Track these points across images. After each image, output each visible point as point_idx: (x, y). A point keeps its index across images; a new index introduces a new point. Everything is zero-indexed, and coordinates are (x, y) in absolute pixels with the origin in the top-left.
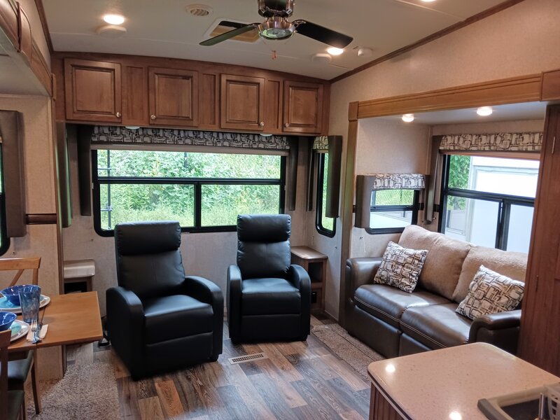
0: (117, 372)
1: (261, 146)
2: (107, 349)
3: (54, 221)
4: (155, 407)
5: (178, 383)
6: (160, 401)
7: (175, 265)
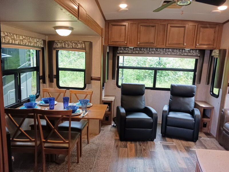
0: (116, 137)
1: (186, 54)
2: (115, 128)
3: (100, 80)
4: (125, 152)
5: (136, 146)
6: (127, 150)
7: (141, 101)
